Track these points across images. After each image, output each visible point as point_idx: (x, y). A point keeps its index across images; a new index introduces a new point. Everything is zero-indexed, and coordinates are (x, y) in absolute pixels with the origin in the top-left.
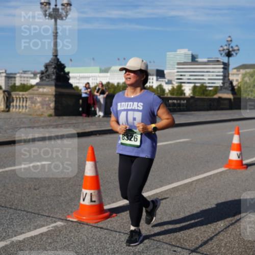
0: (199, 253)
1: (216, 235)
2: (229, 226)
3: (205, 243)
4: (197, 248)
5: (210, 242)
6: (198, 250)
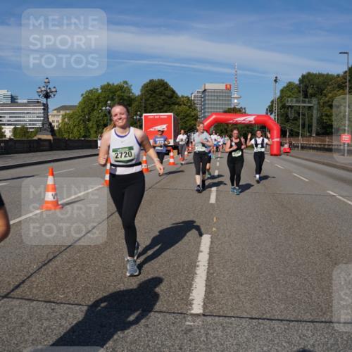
0: (11, 297)
1: (29, 277)
2: (41, 267)
3: (17, 287)
4: (9, 293)
5: (22, 285)
6: (10, 296)
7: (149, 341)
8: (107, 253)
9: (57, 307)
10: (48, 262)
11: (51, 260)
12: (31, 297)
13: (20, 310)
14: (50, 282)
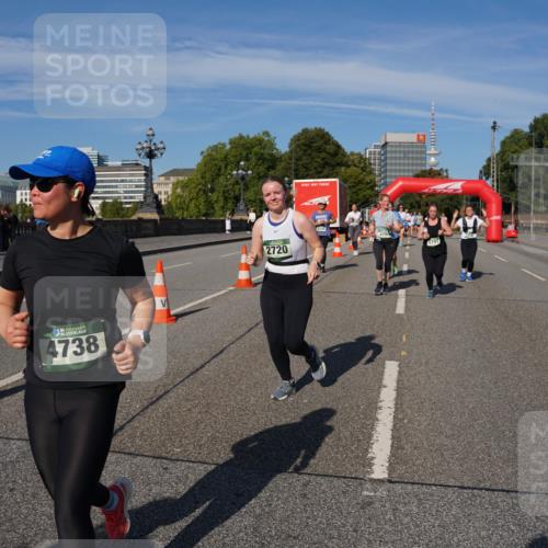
7: (308, 518)
8: (243, 387)
9: (171, 465)
10: (158, 399)
11: (161, 397)
12: (133, 450)
13: (119, 468)
14: (161, 430)
